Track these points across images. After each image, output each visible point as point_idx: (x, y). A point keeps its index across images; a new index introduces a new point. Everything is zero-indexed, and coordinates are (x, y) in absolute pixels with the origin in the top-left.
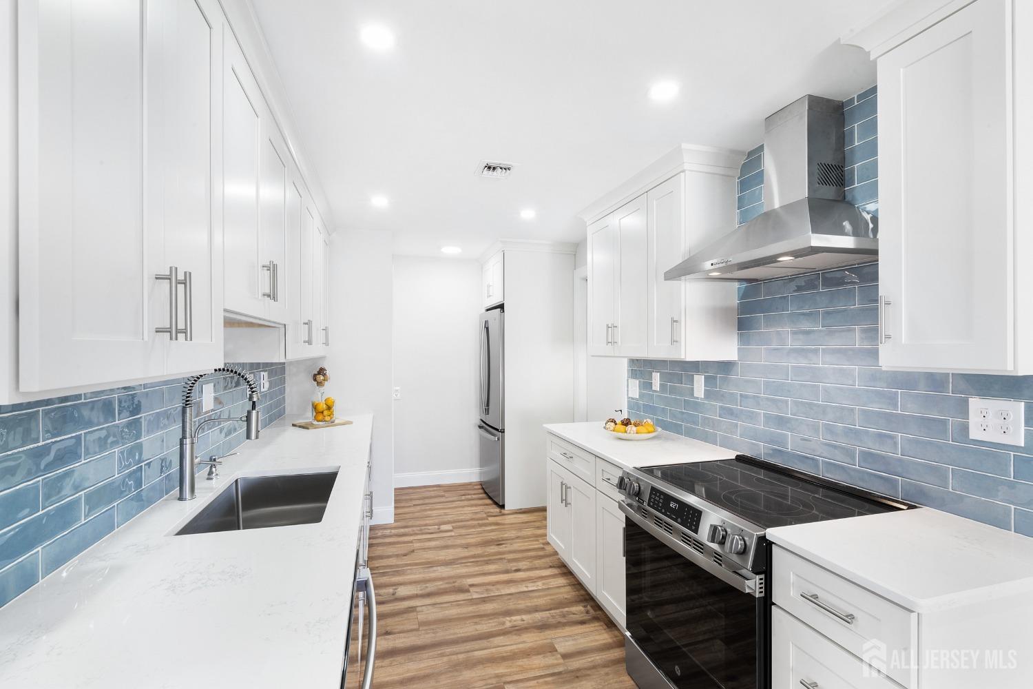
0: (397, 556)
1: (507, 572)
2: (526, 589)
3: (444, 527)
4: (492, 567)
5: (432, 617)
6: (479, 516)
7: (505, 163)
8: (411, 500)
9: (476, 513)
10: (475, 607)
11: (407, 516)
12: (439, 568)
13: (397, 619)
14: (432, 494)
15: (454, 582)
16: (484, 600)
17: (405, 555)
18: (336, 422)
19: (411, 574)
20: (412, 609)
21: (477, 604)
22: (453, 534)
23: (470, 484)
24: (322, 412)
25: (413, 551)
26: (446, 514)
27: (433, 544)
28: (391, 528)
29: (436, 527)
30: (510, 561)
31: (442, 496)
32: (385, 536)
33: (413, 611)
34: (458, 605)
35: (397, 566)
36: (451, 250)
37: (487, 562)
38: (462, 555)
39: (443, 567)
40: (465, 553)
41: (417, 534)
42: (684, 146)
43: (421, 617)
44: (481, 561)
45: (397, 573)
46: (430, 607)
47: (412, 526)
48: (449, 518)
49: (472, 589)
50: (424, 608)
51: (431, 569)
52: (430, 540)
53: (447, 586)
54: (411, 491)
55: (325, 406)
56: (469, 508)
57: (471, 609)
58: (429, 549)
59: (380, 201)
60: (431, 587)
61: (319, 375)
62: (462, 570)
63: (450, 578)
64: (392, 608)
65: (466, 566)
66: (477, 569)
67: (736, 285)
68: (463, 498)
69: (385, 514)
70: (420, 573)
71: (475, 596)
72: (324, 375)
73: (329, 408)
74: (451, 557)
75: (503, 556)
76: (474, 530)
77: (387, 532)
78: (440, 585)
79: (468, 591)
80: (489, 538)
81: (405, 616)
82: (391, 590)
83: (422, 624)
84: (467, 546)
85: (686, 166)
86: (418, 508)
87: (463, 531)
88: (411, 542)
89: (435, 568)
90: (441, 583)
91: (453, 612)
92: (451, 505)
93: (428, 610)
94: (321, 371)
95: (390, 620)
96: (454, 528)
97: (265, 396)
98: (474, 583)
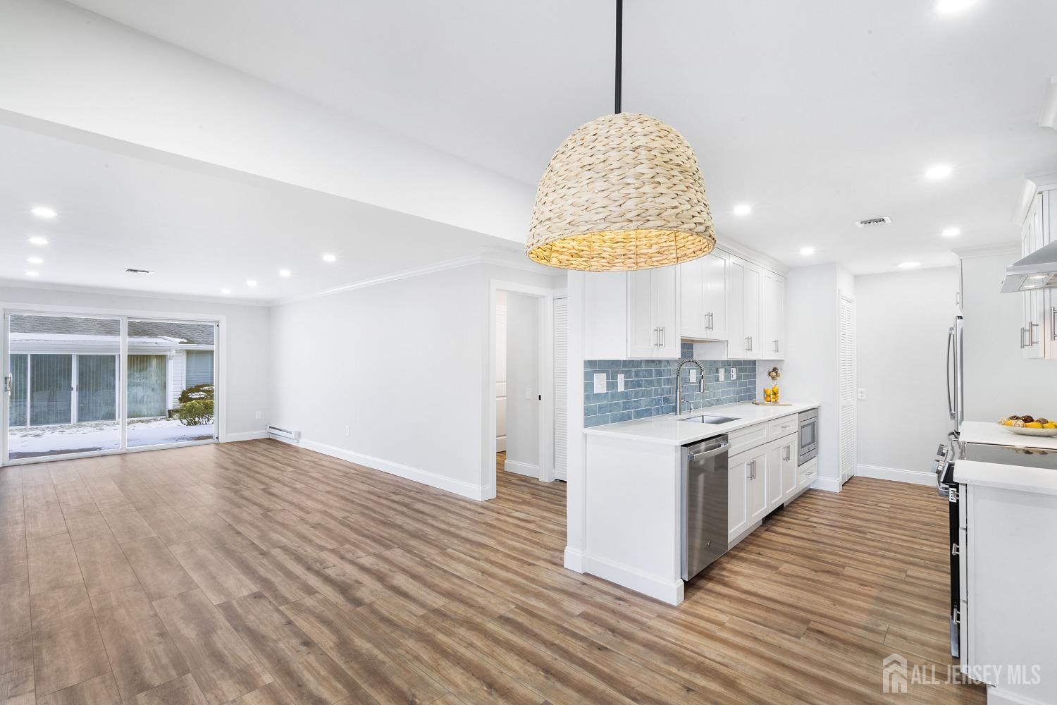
0: (826, 506)
3: (883, 505)
4: (902, 532)
7: (876, 216)
8: (868, 485)
10: (862, 540)
11: (854, 492)
12: (853, 519)
13: (800, 527)
14: (894, 486)
16: (873, 540)
17: (831, 508)
18: (780, 403)
19: (830, 516)
20: (815, 527)
21: (866, 540)
22: (886, 509)
24: (770, 396)
25: (840, 508)
26: (893, 499)
27: (860, 509)
28: (834, 494)
29: (876, 503)
30: (923, 534)
32: (825, 497)
34: (849, 535)
37: (899, 529)
39: (856, 520)
40: (887, 520)
41: (852, 502)
43: (815, 531)
45: (818, 513)
46: (827, 530)
48: (894, 502)
49: (868, 534)
51: (846, 518)
53: (849, 527)
54: (874, 481)
55: (772, 392)
57: (857, 539)
60: (836, 524)
61: (774, 372)
62: (873, 526)
63: (855, 525)
69: (831, 483)
70: (835, 517)
71: (869, 537)
72: (776, 373)
73: (775, 394)
74: (870, 518)
77: (829, 495)
79: (866, 534)
81: (807, 527)
82: (806, 517)
83: (814, 533)
84: (890, 518)
86: (870, 491)
87: (899, 511)
88: (843, 504)
89: (850, 519)
92: (907, 496)
93: (824, 530)
94: (775, 370)
95: (793, 526)
96: (891, 507)
97: (734, 383)
98: (876, 533)
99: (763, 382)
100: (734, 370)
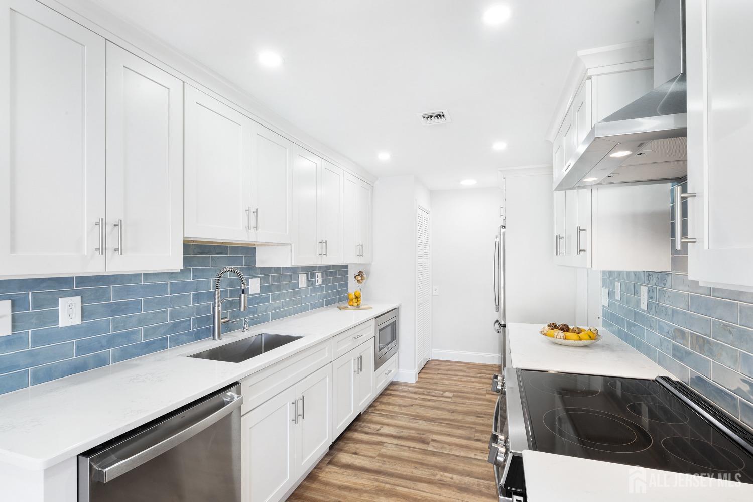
0: (400, 406)
1: (469, 439)
2: (473, 456)
3: (447, 394)
4: (459, 432)
5: (389, 453)
6: (481, 391)
7: (437, 111)
8: (439, 370)
9: (480, 389)
10: (424, 456)
11: (428, 380)
12: (421, 421)
13: (368, 446)
14: (457, 368)
15: (423, 434)
16: (434, 454)
17: (405, 406)
18: (363, 307)
19: (399, 420)
20: (381, 444)
21: (426, 454)
22: (449, 400)
23: (492, 366)
24: (352, 300)
25: (412, 405)
26: (456, 385)
27: (430, 404)
28: (410, 386)
29: (442, 392)
30: (477, 431)
31: (464, 371)
32: (402, 391)
33: (380, 445)
34: (413, 451)
35: (394, 412)
36: (468, 182)
37: (459, 427)
38: (444, 417)
39: (424, 422)
40: (447, 416)
41: (424, 394)
42: (580, 52)
43: (383, 450)
44: (455, 425)
45: (391, 417)
46: (393, 446)
47: (426, 388)
48: (456, 388)
49: (432, 443)
50: (390, 445)
51: (415, 421)
52: (429, 400)
53: (416, 435)
54: (444, 363)
55: (354, 297)
56: (477, 384)
57: (420, 456)
58: (425, 406)
59: (384, 156)
60: (405, 433)
61: (360, 276)
62: (435, 427)
63: (422, 430)
64: (371, 439)
65: (441, 425)
66: (447, 430)
67: (669, 186)
68: (479, 375)
69: (408, 375)
70: (405, 421)
71: (430, 449)
73: (357, 298)
74: (434, 416)
75: (474, 426)
76: (468, 401)
77: (406, 388)
78: (413, 433)
79: (428, 443)
80: (475, 409)
81: (374, 446)
82: (378, 427)
84: (452, 411)
85: (590, 73)
86: (439, 376)
87: (459, 400)
88: (416, 399)
89: (418, 421)
90: (414, 432)
91: (405, 454)
92: (465, 379)
93: (390, 448)
94: (360, 273)
95: (362, 446)
96: (454, 396)
97: (320, 288)
98: (437, 439)
99: (352, 285)
100: (320, 274)
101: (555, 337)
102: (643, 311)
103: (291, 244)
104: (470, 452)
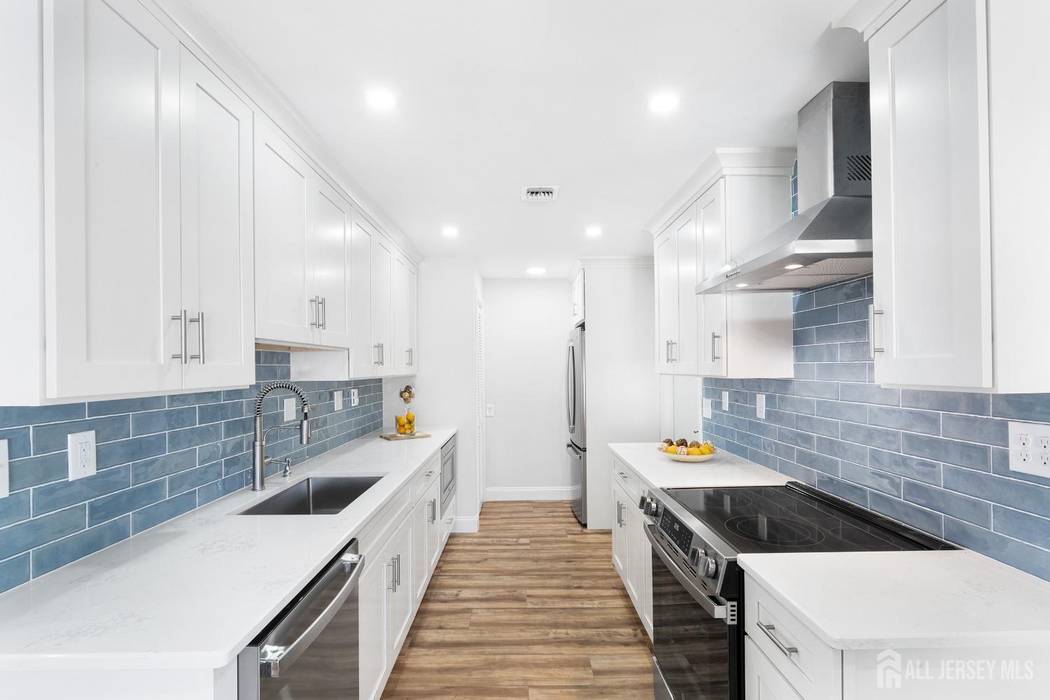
0: (471, 562)
1: (568, 587)
2: (580, 606)
3: (522, 541)
4: (555, 582)
5: (483, 619)
6: (559, 533)
7: (545, 187)
8: (500, 513)
9: (557, 530)
10: (526, 616)
11: (492, 527)
12: (505, 577)
13: (453, 617)
14: (521, 509)
15: (514, 591)
16: (536, 611)
17: (478, 562)
18: (417, 435)
19: (477, 579)
20: (468, 610)
21: (527, 613)
22: (528, 547)
23: (561, 502)
24: (403, 426)
25: (486, 560)
26: (528, 529)
27: (506, 555)
28: (474, 537)
29: (515, 539)
30: (574, 578)
31: (532, 512)
32: (465, 544)
33: (469, 612)
34: (511, 612)
35: (467, 571)
36: (536, 271)
37: (551, 577)
38: (530, 568)
39: (509, 577)
40: (534, 565)
41: (494, 544)
42: (719, 150)
43: (474, 618)
44: (547, 575)
45: (466, 577)
46: (484, 611)
47: (493, 537)
48: (530, 533)
49: (528, 600)
50: (479, 611)
51: (497, 578)
52: (504, 551)
53: (507, 594)
54: (503, 505)
55: (406, 420)
56: (552, 525)
57: (520, 617)
58: (502, 559)
59: (450, 232)
60: (491, 593)
61: (407, 393)
62: (527, 582)
63: (512, 587)
64: (452, 607)
65: (531, 578)
66: (540, 581)
67: (791, 295)
68: (550, 514)
69: (469, 523)
70: (486, 580)
71: (530, 606)
72: (410, 392)
73: (410, 422)
74: (519, 569)
75: (569, 573)
76: (549, 546)
77: (469, 540)
78: (501, 592)
79: (524, 601)
80: (561, 554)
81: (461, 615)
82: (455, 592)
83: (473, 624)
84: (537, 560)
85: (725, 172)
86: (504, 521)
87: (539, 546)
88: (487, 551)
89: (501, 577)
90: (502, 590)
91: (505, 617)
92: (535, 521)
93: (482, 613)
94: (408, 389)
95: (446, 618)
96: (531, 542)
97: (356, 410)
98: (534, 594)
99: (392, 406)
100: (356, 391)
101: (679, 453)
102: (759, 419)
103: (348, 349)
104: (576, 602)
